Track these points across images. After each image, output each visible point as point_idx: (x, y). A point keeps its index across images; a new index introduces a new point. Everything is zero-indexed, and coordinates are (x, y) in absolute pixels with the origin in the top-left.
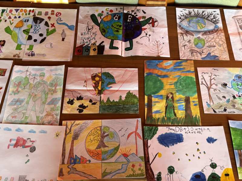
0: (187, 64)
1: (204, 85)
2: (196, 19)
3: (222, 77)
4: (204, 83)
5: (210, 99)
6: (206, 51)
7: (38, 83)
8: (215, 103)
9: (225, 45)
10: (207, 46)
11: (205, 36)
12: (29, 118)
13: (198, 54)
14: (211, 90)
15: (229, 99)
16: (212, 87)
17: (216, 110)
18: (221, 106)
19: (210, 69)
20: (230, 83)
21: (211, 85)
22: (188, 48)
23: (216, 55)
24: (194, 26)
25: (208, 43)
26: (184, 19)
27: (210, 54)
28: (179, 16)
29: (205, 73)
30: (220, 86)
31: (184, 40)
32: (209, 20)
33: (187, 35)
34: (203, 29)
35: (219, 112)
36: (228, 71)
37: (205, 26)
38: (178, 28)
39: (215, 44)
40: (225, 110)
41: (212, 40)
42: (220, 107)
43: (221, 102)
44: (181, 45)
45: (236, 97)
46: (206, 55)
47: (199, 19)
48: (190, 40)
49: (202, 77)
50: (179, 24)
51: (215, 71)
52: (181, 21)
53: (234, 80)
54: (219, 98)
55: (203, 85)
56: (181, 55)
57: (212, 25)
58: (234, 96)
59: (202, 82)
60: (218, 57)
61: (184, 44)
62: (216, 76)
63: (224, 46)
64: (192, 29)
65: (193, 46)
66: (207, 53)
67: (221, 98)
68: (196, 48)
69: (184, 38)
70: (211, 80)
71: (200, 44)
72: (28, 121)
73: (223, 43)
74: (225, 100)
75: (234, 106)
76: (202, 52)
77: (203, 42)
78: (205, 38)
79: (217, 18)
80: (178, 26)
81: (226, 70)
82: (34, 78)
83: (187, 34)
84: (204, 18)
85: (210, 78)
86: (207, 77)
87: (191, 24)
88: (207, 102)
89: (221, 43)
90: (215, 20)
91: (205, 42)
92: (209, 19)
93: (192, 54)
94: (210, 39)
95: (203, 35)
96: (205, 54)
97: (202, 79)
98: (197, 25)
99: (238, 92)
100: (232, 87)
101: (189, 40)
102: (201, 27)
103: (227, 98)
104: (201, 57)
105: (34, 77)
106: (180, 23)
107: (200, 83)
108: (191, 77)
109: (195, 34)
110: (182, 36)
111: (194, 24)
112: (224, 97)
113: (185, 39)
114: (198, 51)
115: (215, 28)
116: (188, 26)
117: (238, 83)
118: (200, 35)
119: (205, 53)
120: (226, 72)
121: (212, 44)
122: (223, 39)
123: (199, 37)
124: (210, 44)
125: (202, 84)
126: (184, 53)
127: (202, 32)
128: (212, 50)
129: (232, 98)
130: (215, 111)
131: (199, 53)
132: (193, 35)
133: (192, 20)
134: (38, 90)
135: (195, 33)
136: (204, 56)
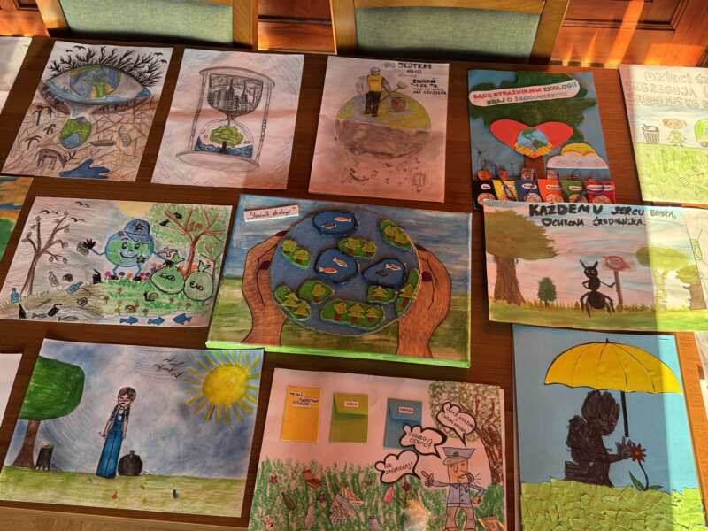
0: (13, 187)
1: (32, 243)
2: (97, 72)
3: (89, 224)
4: (34, 238)
5: (27, 281)
6: (81, 157)
8: (34, 293)
9: (143, 142)
10: (91, 143)
11: (98, 117)
13: (58, 161)
14: (45, 257)
15: (80, 283)
16: (48, 250)
17: (26, 311)
18: (49, 301)
19: (68, 202)
20: (107, 240)
21: (50, 243)
22: (38, 146)
23: (105, 166)
24: (83, 89)
25: (97, 135)
26: (66, 71)
27: (91, 161)
28: (55, 63)
29: (48, 213)
30: (73, 247)
31: (37, 124)
32: (133, 76)
33: (50, 112)
34: (104, 98)
35: (34, 315)
36: (117, 209)
37: (112, 91)
38: (37, 93)
39: (116, 136)
40: (54, 311)
41: (114, 128)
42: (45, 303)
43: (54, 289)
44: (26, 135)
45: (103, 279)
46: (76, 166)
47: (107, 71)
48: (54, 125)
49: (35, 223)
50: (44, 82)
51: (82, 207)
52: (55, 76)
53: (120, 234)
54: (54, 281)
55: (29, 243)
56: (9, 160)
57: (134, 87)
58: (99, 275)
59: (29, 235)
60: (108, 171)
61: (31, 136)
62: (76, 221)
63: (139, 145)
64: (74, 97)
65: (56, 140)
66: (83, 161)
67: (60, 279)
68: (60, 145)
69: (42, 118)
70: (56, 230)
71: (75, 138)
73: (140, 135)
74: (67, 284)
75: (84, 301)
76: (72, 158)
77: (85, 131)
78: (97, 122)
79: (156, 72)
80: (41, 85)
81: (111, 207)
83: (53, 109)
84: (122, 70)
85: (56, 224)
86: (48, 224)
87: (77, 86)
89: (134, 135)
90: (149, 75)
91: (91, 131)
92: (135, 72)
93: (40, 160)
94: (107, 125)
95: (94, 113)
96: (76, 164)
97: (32, 227)
98: (94, 88)
100: (105, 253)
101: (51, 125)
102: (101, 94)
103: (75, 281)
104: (62, 170)
106: (49, 80)
107: (23, 236)
108: (7, 222)
109: (74, 110)
110: (37, 114)
111: (86, 85)
112: (69, 278)
113: (40, 123)
114: (60, 155)
115: (137, 97)
116: (67, 87)
117: (128, 242)
118: (86, 115)
119: (77, 161)
120: (110, 212)
121: (109, 138)
122: (143, 127)
123: (82, 118)
124: (101, 138)
125: (28, 239)
126: (21, 158)
127: (97, 104)
128: (100, 154)
129: (88, 281)
130: (22, 314)
131: (61, 160)
132: (67, 113)
133: (85, 74)
135: (76, 107)
136: (69, 167)
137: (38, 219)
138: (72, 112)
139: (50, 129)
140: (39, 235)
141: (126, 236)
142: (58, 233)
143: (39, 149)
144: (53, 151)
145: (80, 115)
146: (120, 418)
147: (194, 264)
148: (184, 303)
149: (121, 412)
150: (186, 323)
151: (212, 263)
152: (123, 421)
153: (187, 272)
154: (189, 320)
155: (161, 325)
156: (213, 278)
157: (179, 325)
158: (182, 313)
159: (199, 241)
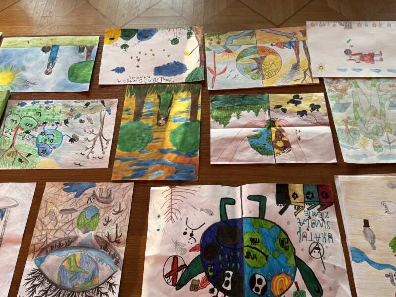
0: (123, 173)
1: (105, 139)
2: (77, 283)
3: (73, 152)
4: (104, 142)
5: (104, 119)
6: (83, 200)
7: (380, 134)
8: (99, 113)
9: (41, 213)
10: (77, 211)
11: (72, 234)
12: (369, 86)
13: (98, 195)
14: (97, 131)
15: (75, 119)
16: (95, 136)
17: (101, 104)
18: (91, 110)
19: (88, 166)
21: (95, 140)
22: (114, 206)
23: (66, 193)
24: (87, 263)
25: (73, 218)
26: (103, 283)
27: (76, 196)
28: (113, 291)
29: (98, 157)
30: (81, 138)
31: (117, 225)
32: (48, 280)
33: (109, 237)
34: (70, 254)
35: (97, 102)
36: (57, 163)
37: (64, 262)
38: (122, 257)
39: (59, 218)
40: (87, 105)
41: (61, 224)
42: (93, 108)
43: (89, 115)
44: (124, 215)
45: (63, 122)
46: (86, 192)
47: (69, 285)
48: (105, 225)
49: (105, 151)
50: (119, 269)
51: (78, 163)
52: (111, 277)
53: (55, 148)
54: (89, 120)
55: (107, 139)
56: (131, 192)
57: (47, 267)
58: (65, 124)
59: (108, 143)
60: (65, 190)
61: (120, 214)
62: (81, 154)
63: (44, 212)
64: (93, 254)
65: (102, 213)
66: (81, 196)
67: (86, 121)
68: (98, 208)
69: (114, 231)
70: (93, 147)
71: (89, 215)
72: (370, 82)
73: (42, 220)
74: (82, 118)
75: (72, 110)
76: (89, 198)
77: (82, 221)
78: (73, 229)
79: (29, 285)
80: (121, 264)
81: (61, 164)
82: (389, 143)
83: (107, 239)
84: (57, 287)
85: (93, 151)
86: (98, 151)
87: (92, 266)
88: (110, 114)
89: (46, 220)
90: (36, 282)
91: (77, 221)
92: (47, 285)
93: (110, 195)
94: (66, 227)
95: (76, 238)
96: (86, 194)
97: (106, 148)
98: (78, 264)
99: (57, 129)
100: (63, 136)
101: (107, 225)
102: (72, 258)
103: (78, 120)
104: (95, 188)
105: (391, 144)
106: (115, 272)
107: (111, 142)
108: (123, 150)
109: (91, 240)
110: (119, 234)
111: (85, 267)
112: (81, 121)
113: (115, 227)
114: (98, 200)
115: (45, 258)
116: (100, 264)
117: (50, 143)
118: (82, 236)
119: (86, 196)
120: (61, 161)
121: (65, 216)
122: (40, 228)
123: (84, 233)
124: (70, 215)
125: (108, 141)
126: (124, 196)
127: (75, 247)
128: (70, 202)
129: (71, 120)
130: (103, 103)
131: (96, 196)
132: (96, 236)
133: (87, 281)
134: (373, 123)
135: (91, 244)
136: (89, 191)
137: (104, 153)
138: (93, 238)
139: (108, 221)
140: (102, 143)
141: (51, 146)
142: (91, 146)
143: (113, 204)
144: (102, 203)
145: (86, 235)
146: (51, 64)
147: (14, 133)
148: (21, 112)
149: (51, 66)
150: (20, 103)
151: (5, 134)
152: (50, 63)
153: (18, 128)
154: (19, 104)
155: (32, 101)
156: (5, 126)
157: (23, 101)
158: (22, 108)
159: (10, 145)
